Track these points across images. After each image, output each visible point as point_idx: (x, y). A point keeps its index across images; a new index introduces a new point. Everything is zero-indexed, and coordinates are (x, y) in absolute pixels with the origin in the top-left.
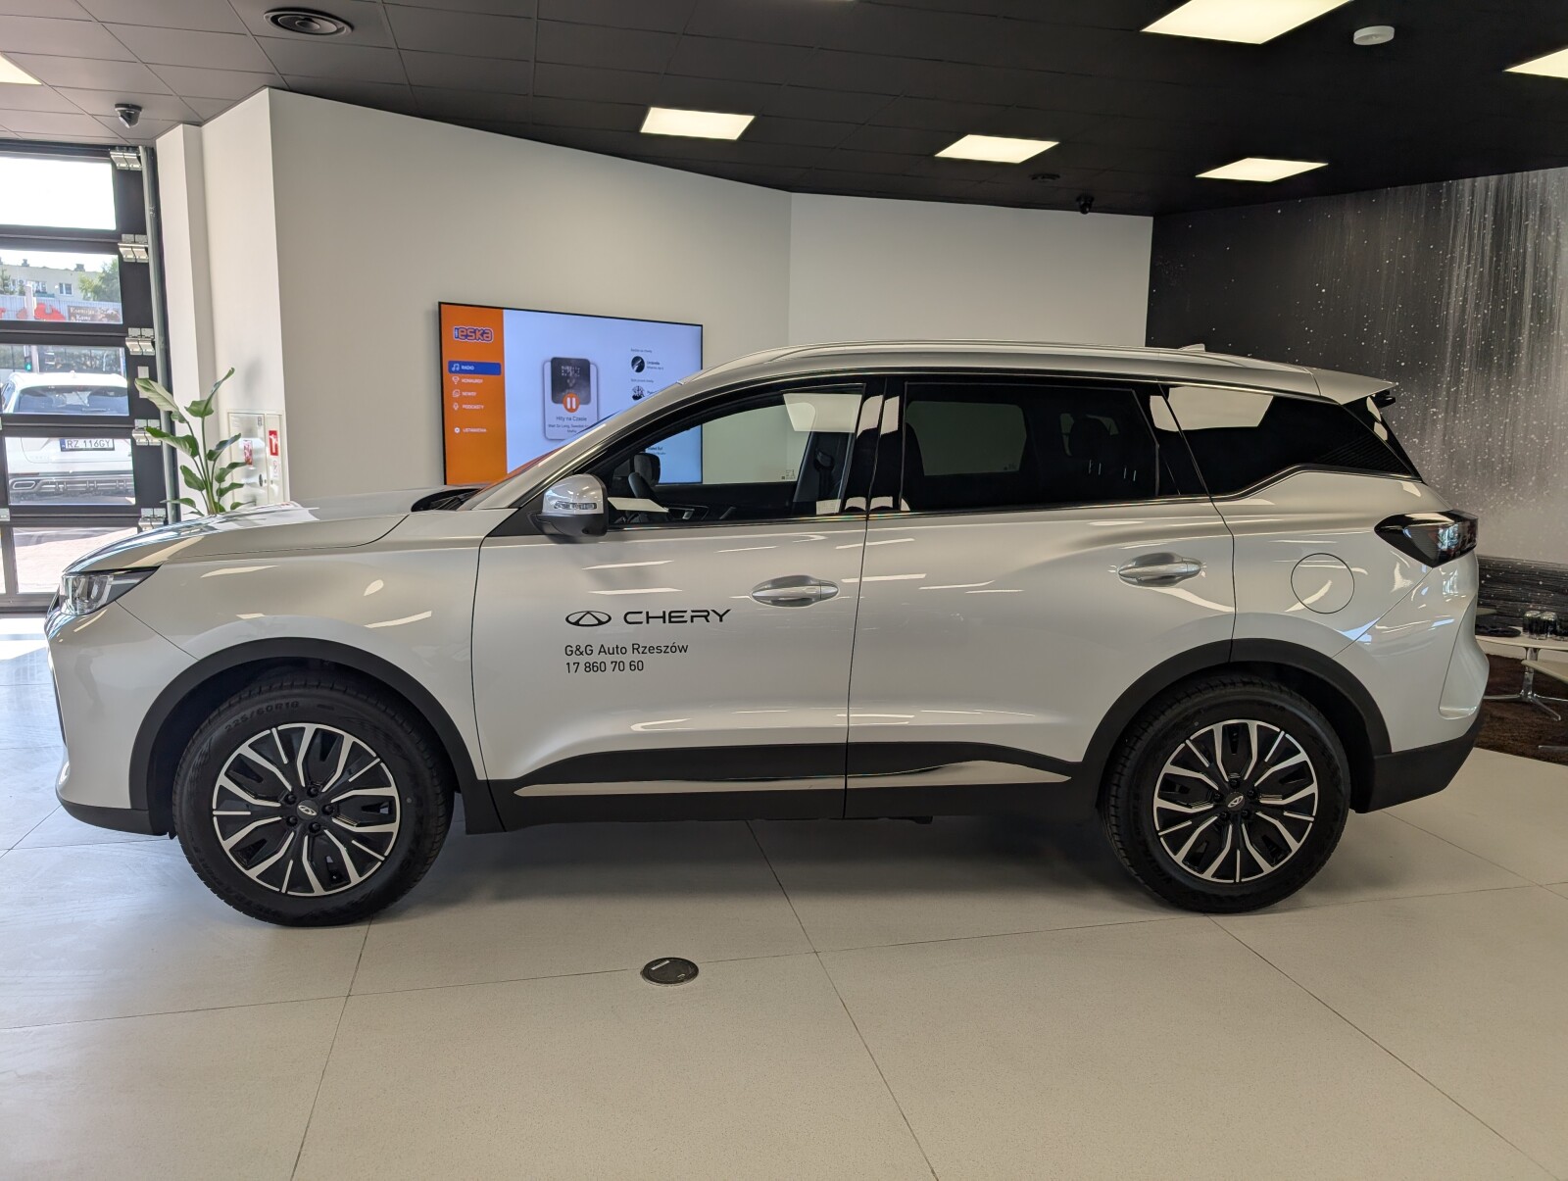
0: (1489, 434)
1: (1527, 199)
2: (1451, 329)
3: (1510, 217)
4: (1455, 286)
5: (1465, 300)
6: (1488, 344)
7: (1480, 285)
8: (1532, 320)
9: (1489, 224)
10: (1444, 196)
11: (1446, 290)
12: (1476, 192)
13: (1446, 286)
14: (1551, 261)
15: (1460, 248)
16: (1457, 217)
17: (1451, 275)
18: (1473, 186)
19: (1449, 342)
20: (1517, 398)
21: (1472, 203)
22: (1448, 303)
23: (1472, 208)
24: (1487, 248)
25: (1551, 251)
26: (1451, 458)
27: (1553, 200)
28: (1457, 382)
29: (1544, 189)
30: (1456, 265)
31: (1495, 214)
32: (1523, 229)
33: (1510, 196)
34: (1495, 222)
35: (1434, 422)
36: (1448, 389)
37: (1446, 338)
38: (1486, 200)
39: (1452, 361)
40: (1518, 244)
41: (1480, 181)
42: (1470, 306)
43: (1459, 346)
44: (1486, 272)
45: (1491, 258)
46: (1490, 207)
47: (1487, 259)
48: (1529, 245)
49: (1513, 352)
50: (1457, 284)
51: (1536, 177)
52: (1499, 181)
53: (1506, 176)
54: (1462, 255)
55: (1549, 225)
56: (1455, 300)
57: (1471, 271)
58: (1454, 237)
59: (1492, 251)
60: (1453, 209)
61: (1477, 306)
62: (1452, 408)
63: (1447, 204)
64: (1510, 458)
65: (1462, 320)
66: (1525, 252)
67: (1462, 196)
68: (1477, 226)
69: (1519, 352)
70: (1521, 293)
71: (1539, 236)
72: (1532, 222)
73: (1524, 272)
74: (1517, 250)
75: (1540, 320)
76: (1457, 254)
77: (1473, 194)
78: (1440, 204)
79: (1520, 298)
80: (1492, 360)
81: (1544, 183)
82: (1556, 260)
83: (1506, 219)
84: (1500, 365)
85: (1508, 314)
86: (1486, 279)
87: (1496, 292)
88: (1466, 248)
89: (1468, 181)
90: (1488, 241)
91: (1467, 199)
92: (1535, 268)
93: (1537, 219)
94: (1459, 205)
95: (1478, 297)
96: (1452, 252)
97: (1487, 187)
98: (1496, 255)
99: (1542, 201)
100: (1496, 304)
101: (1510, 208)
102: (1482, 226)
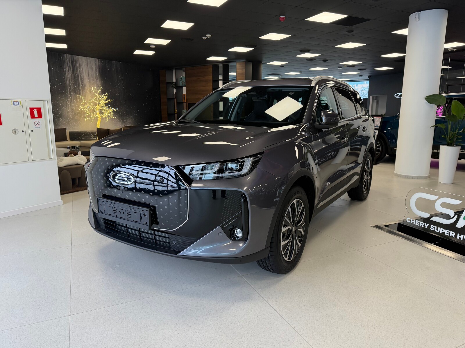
2: (68, 85)
4: (67, 76)
5: (69, 79)
6: (75, 89)
7: (72, 77)
9: (71, 64)
11: (65, 77)
13: (65, 76)
14: (82, 74)
17: (66, 74)
18: (66, 56)
19: (68, 88)
22: (66, 80)
24: (71, 69)
25: (82, 72)
26: (73, 112)
27: (81, 62)
28: (71, 96)
29: (79, 60)
30: (66, 72)
31: (71, 63)
34: (72, 64)
35: (68, 104)
36: (70, 98)
37: (67, 87)
39: (69, 92)
41: (68, 55)
42: (70, 81)
43: (70, 89)
46: (70, 61)
48: (78, 70)
49: (79, 91)
52: (71, 56)
54: (67, 70)
56: (68, 79)
61: (72, 81)
62: (71, 102)
63: (62, 58)
65: (70, 84)
70: (79, 79)
71: (79, 69)
72: (78, 65)
75: (83, 85)
76: (66, 69)
78: (61, 58)
79: (78, 80)
86: (72, 76)
87: (74, 78)
89: (65, 54)
97: (69, 57)
98: (73, 71)
99: (79, 62)
100: (75, 80)
101: (74, 62)
102: (70, 65)
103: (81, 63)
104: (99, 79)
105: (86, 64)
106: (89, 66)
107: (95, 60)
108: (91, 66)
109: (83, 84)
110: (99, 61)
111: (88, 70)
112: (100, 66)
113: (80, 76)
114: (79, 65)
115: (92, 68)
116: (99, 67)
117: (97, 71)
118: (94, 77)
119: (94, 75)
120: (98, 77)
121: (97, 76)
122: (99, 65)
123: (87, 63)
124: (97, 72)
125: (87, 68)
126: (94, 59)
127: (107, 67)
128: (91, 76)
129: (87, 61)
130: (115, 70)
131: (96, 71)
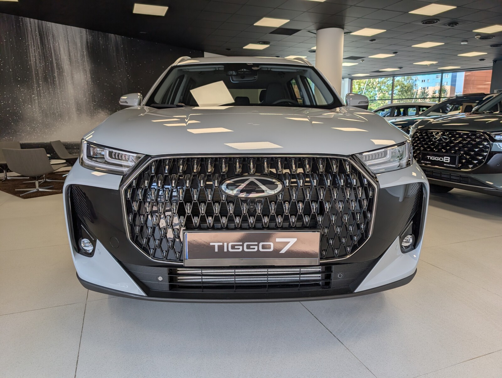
1: (48, 31)
3: (44, 35)
4: (31, 55)
7: (40, 56)
8: (57, 70)
14: (59, 52)
15: (30, 42)
19: (34, 73)
20: (58, 93)
21: (31, 27)
22: (30, 60)
23: (31, 29)
24: (39, 43)
30: (30, 47)
32: (49, 40)
40: (48, 45)
42: (38, 62)
44: (40, 51)
45: (41, 47)
48: (51, 45)
50: (32, 54)
53: (40, 21)
59: (41, 45)
60: (25, 27)
64: (60, 111)
66: (51, 47)
67: (27, 23)
68: (34, 35)
69: (55, 79)
72: (50, 37)
74: (48, 46)
75: (59, 70)
76: (30, 43)
80: (48, 81)
83: (43, 36)
84: (51, 82)
85: (50, 67)
86: (41, 54)
87: (45, 58)
88: (32, 42)
91: (29, 25)
93: (52, 37)
94: (27, 26)
95: (40, 59)
96: (28, 42)
98: (43, 47)
99: (52, 32)
100: (46, 62)
101: (43, 31)
102: (36, 36)
103: (56, 35)
105: (65, 37)
107: (80, 30)
108: (74, 41)
109: (60, 68)
111: (69, 46)
113: (55, 54)
114: (53, 37)
116: (87, 42)
117: (84, 48)
118: (79, 58)
119: (79, 55)
120: (85, 57)
121: (83, 56)
122: (87, 39)
123: (66, 34)
125: (67, 42)
127: (101, 42)
128: (73, 56)
130: (114, 49)
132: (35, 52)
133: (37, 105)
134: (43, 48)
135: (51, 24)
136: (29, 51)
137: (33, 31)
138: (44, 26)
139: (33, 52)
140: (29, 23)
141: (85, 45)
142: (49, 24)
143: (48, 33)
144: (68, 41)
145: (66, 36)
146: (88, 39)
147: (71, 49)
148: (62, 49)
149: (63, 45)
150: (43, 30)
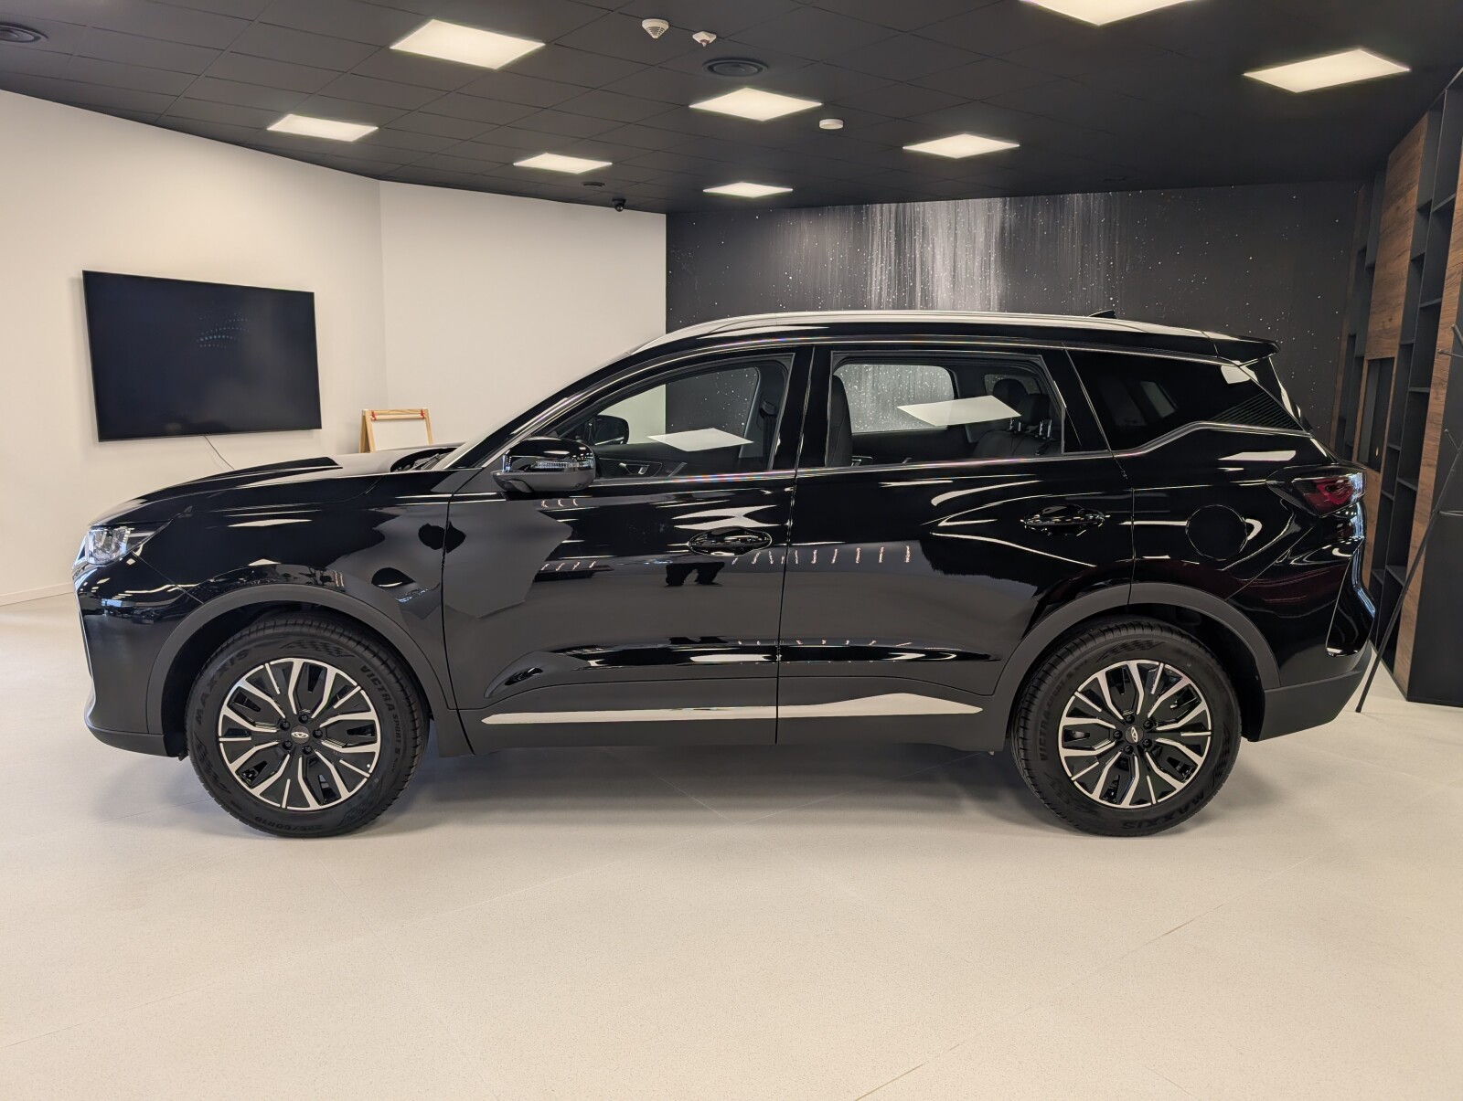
0: (900, 382)
1: (914, 222)
3: (905, 232)
4: (874, 279)
5: (881, 289)
7: (890, 279)
9: (893, 236)
10: (864, 215)
11: (869, 281)
12: (883, 214)
13: (869, 278)
14: (930, 265)
15: (876, 252)
16: (873, 232)
17: (871, 271)
18: (882, 209)
21: (882, 222)
22: (871, 291)
23: (882, 225)
24: (893, 253)
25: (930, 257)
26: (878, 398)
27: (929, 222)
29: (924, 216)
30: (874, 264)
31: (896, 231)
32: (913, 241)
33: (904, 219)
34: (896, 236)
38: (890, 219)
40: (911, 252)
41: (885, 206)
42: (885, 293)
44: (893, 270)
45: (895, 260)
46: (893, 225)
47: (893, 261)
48: (917, 252)
50: (876, 277)
51: (919, 207)
52: (897, 207)
53: (901, 204)
54: (877, 254)
55: (928, 240)
56: (875, 288)
57: (884, 269)
58: (872, 245)
59: (896, 255)
60: (870, 225)
61: (888, 292)
63: (867, 220)
65: (880, 303)
66: (915, 257)
67: (876, 216)
68: (885, 237)
70: (915, 283)
71: (922, 247)
72: (918, 236)
73: (915, 268)
74: (910, 256)
75: (926, 304)
76: (874, 257)
77: (882, 215)
78: (862, 220)
79: (913, 289)
81: (924, 212)
82: (933, 263)
83: (903, 233)
86: (893, 274)
87: (899, 284)
88: (880, 252)
89: (878, 206)
90: (893, 249)
91: (879, 218)
92: (922, 269)
93: (921, 235)
94: (874, 222)
95: (889, 287)
96: (872, 255)
97: (890, 211)
98: (899, 259)
99: (924, 223)
100: (899, 291)
101: (904, 225)
102: (889, 238)
103: (930, 227)
104: (996, 275)
105: (949, 228)
106: (959, 232)
107: (989, 203)
108: (970, 232)
109: (928, 299)
110: (1005, 205)
111: (955, 247)
112: (1007, 225)
113: (922, 271)
114: (924, 231)
115: (972, 238)
116: (1003, 229)
118: (977, 271)
119: (977, 264)
120: (993, 266)
121: (988, 265)
122: (1003, 223)
123: (953, 222)
124: (993, 250)
125: (952, 239)
126: (986, 200)
128: (963, 270)
129: (956, 214)
131: (987, 246)
132: (881, 272)
133: (869, 384)
134: (899, 263)
135: (924, 206)
136: (871, 274)
137: (885, 228)
138: (908, 214)
139: (879, 273)
140: (878, 215)
141: (996, 238)
142: (919, 205)
143: (915, 226)
144: (956, 234)
145: (953, 224)
146: (1007, 220)
147: (959, 253)
148: (938, 257)
149: (944, 248)
150: (904, 222)
